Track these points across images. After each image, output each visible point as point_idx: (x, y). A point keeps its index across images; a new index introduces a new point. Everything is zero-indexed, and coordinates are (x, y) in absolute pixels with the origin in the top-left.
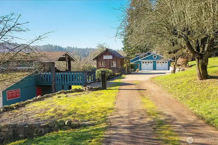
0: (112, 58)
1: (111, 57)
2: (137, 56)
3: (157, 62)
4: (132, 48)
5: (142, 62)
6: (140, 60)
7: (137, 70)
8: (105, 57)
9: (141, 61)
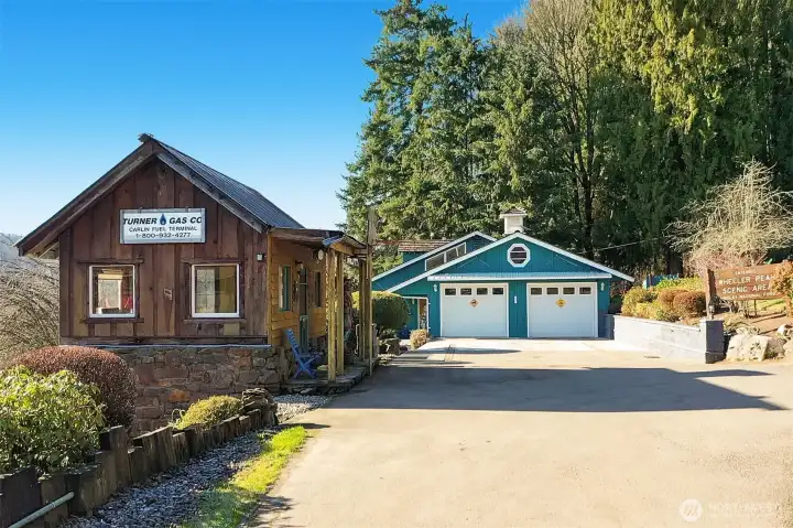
0: (197, 233)
1: (188, 226)
2: (409, 255)
3: (529, 286)
4: (385, 224)
5: (443, 287)
6: (430, 275)
7: (415, 334)
8: (139, 227)
9: (438, 283)
